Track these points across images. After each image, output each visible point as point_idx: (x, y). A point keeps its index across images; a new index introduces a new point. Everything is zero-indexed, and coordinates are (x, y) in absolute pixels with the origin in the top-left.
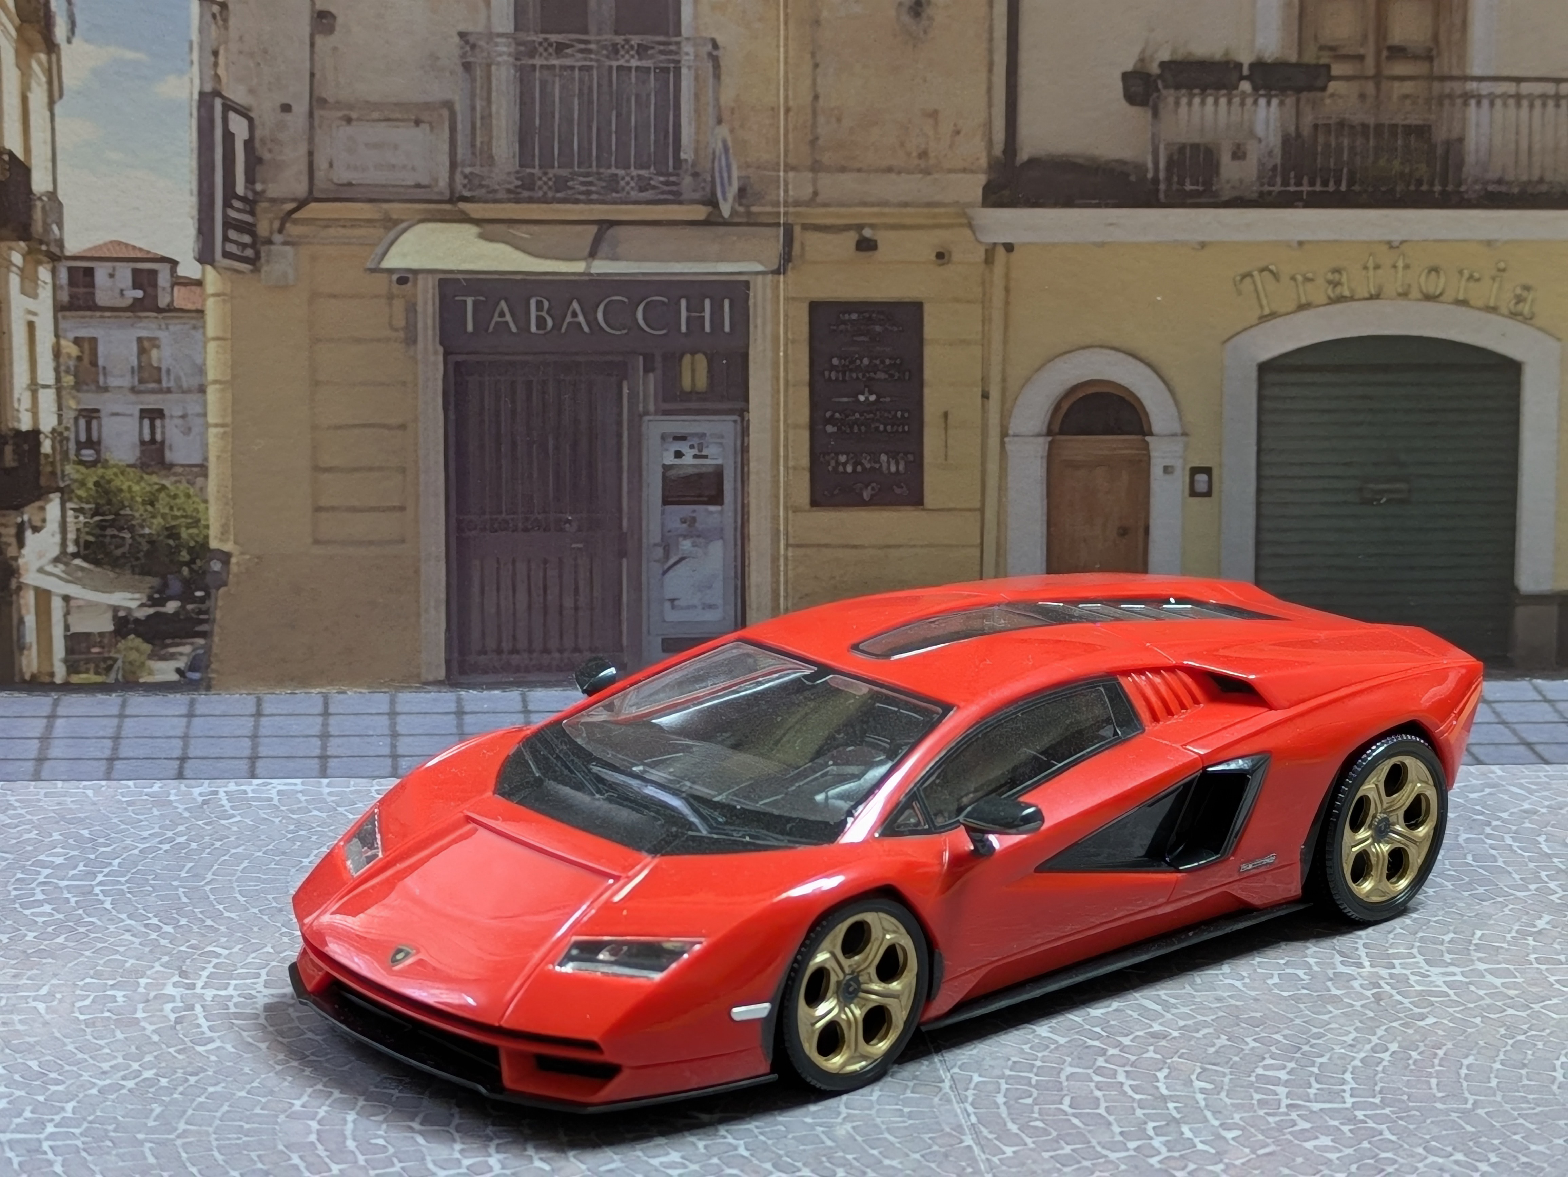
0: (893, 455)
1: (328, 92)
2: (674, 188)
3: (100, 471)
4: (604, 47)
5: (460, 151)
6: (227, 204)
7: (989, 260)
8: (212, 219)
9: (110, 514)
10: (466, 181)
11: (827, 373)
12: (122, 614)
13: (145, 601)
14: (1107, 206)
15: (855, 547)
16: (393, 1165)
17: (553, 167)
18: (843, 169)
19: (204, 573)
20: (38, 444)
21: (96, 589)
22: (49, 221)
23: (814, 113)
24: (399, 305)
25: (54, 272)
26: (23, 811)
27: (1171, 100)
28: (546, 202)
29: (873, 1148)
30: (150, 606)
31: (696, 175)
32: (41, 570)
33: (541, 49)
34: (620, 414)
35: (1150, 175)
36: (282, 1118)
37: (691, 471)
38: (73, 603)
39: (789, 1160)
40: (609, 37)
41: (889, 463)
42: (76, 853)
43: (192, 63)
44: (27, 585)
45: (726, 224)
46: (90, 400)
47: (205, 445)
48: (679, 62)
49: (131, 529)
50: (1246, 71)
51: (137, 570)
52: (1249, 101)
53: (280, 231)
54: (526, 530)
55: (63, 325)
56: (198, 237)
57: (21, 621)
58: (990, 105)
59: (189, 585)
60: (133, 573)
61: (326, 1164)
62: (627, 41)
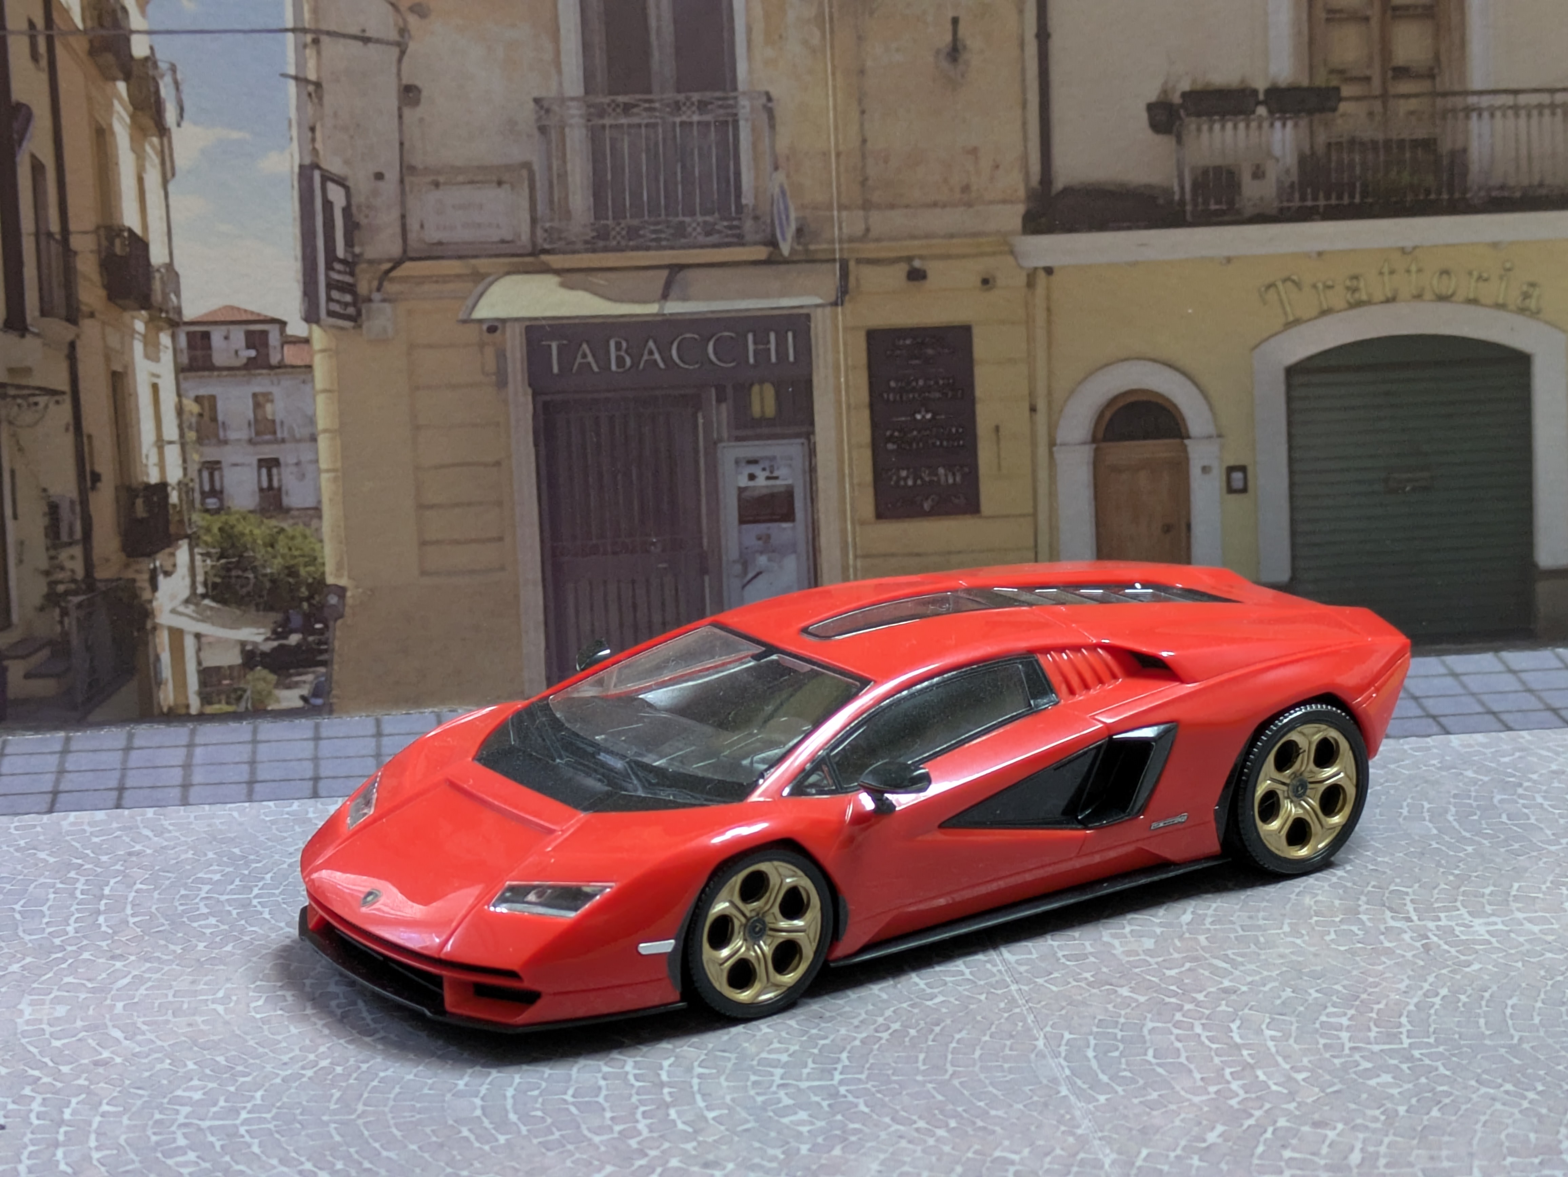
0: (950, 468)
1: (417, 160)
2: (738, 231)
3: (223, 518)
4: (668, 105)
5: (539, 208)
6: (329, 267)
7: (1031, 283)
8: (316, 283)
9: (234, 556)
10: (545, 235)
11: (885, 396)
12: (249, 648)
13: (269, 635)
14: (1139, 228)
15: (918, 555)
16: (552, 1133)
17: (625, 217)
18: (892, 207)
19: (323, 606)
20: (166, 496)
21: (224, 626)
22: (167, 290)
23: (864, 157)
24: (489, 351)
25: (174, 337)
26: (177, 834)
27: (1193, 127)
28: (622, 250)
29: (980, 1101)
30: (274, 640)
31: (756, 218)
32: (174, 611)
33: (610, 110)
34: (696, 441)
35: (1177, 197)
36: (448, 1096)
37: (765, 491)
38: (203, 640)
39: (905, 1114)
40: (670, 95)
41: (946, 475)
42: (231, 869)
43: (291, 139)
44: (161, 626)
45: (786, 262)
46: (212, 453)
47: (318, 490)
48: (736, 115)
49: (254, 569)
50: (1261, 97)
51: (261, 607)
52: (1266, 125)
53: (379, 289)
54: (615, 553)
55: (184, 385)
56: (304, 301)
57: (158, 658)
58: (1025, 139)
59: (309, 618)
60: (258, 610)
61: (493, 1135)
62: (688, 99)
